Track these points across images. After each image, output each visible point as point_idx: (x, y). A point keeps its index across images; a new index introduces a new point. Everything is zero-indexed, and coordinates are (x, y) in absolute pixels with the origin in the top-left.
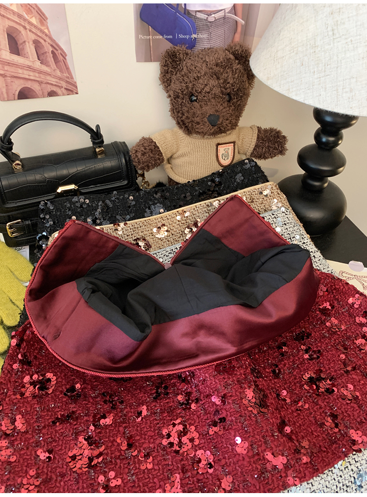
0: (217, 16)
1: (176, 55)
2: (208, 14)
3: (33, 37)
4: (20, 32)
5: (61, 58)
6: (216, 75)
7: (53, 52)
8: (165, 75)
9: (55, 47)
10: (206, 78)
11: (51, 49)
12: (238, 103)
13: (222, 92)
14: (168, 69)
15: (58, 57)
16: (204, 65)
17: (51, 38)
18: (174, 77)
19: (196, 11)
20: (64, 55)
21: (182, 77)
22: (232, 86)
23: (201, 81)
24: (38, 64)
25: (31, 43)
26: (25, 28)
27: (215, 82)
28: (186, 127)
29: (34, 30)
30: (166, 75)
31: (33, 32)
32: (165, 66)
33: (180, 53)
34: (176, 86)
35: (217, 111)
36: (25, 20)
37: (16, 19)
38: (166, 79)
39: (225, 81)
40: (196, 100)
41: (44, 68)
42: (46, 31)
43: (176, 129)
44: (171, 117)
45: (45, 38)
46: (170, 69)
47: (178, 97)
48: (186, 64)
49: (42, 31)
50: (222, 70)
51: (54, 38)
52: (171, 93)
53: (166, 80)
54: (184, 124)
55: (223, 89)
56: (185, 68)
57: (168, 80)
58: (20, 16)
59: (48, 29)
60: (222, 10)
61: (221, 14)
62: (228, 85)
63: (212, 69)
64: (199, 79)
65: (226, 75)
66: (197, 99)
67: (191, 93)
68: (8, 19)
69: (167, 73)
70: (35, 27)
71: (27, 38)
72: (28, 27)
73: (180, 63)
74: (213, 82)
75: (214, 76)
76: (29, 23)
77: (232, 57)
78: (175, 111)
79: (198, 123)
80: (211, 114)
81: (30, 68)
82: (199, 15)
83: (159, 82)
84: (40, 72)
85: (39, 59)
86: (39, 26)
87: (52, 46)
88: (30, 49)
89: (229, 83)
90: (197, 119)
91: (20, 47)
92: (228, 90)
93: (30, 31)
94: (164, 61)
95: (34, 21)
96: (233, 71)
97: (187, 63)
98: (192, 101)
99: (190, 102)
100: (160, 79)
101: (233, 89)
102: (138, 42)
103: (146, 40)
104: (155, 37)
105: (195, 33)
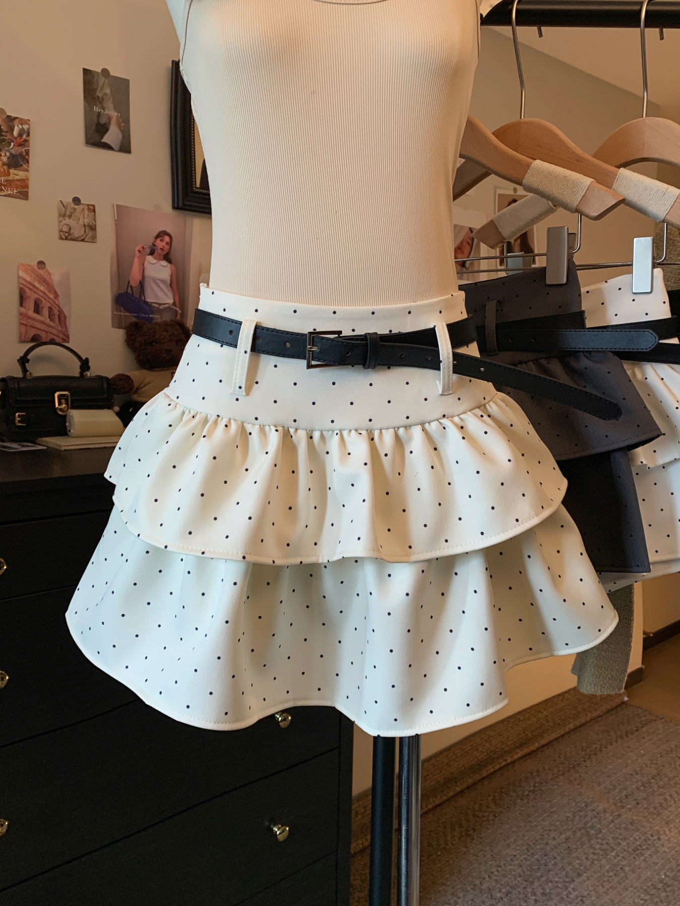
0: (165, 306)
2: (160, 304)
3: (49, 305)
4: (42, 301)
5: (63, 319)
7: (59, 315)
9: (61, 312)
11: (58, 313)
15: (62, 318)
17: (59, 306)
19: (152, 303)
20: (65, 317)
24: (48, 321)
25: (47, 308)
26: (45, 299)
29: (50, 301)
31: (49, 302)
36: (46, 295)
37: (42, 294)
41: (52, 324)
42: (57, 303)
45: (56, 306)
49: (55, 303)
51: (61, 306)
58: (44, 293)
59: (58, 301)
60: (167, 304)
61: (167, 305)
68: (37, 293)
70: (51, 299)
71: (46, 305)
72: (47, 299)
76: (48, 297)
81: (42, 322)
82: (153, 305)
83: (124, 342)
84: (49, 326)
85: (49, 317)
86: (54, 299)
87: (59, 311)
88: (46, 312)
91: (40, 309)
93: (48, 301)
95: (51, 296)
102: (113, 316)
103: (119, 315)
104: (125, 314)
105: (152, 314)
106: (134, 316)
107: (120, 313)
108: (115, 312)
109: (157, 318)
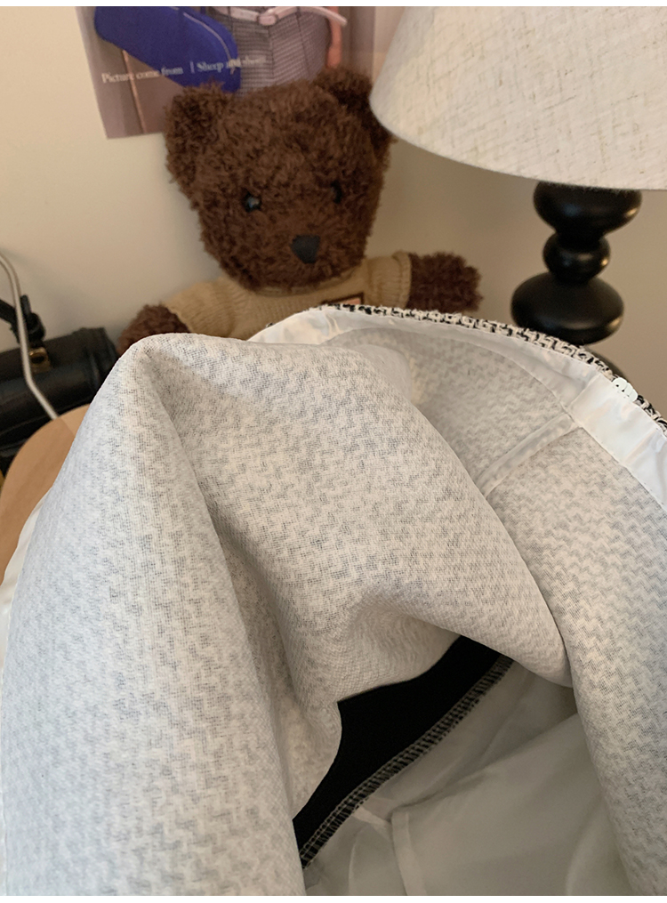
1: (198, 106)
6: (298, 142)
8: (179, 158)
10: (274, 150)
12: (361, 202)
13: (319, 181)
14: (185, 142)
16: (267, 122)
18: (200, 159)
21: (218, 156)
22: (341, 163)
23: (265, 159)
27: (298, 157)
28: (245, 272)
30: (183, 156)
32: (176, 135)
33: (207, 102)
34: (207, 178)
35: (311, 226)
38: (182, 166)
39: (323, 154)
40: (258, 207)
43: (223, 278)
44: (206, 255)
46: (190, 142)
47: (215, 203)
48: (224, 124)
50: (311, 130)
52: (199, 196)
53: (182, 168)
54: (238, 265)
55: (320, 174)
56: (223, 136)
57: (187, 168)
62: (330, 163)
63: (286, 128)
64: (258, 156)
65: (323, 140)
66: (261, 203)
67: (244, 190)
69: (184, 151)
73: (210, 126)
74: (293, 160)
75: (295, 145)
77: (329, 97)
78: (212, 237)
79: (271, 260)
80: (298, 236)
83: (169, 176)
89: (331, 158)
90: (267, 251)
92: (333, 175)
94: (173, 124)
96: (337, 129)
97: (227, 122)
98: (248, 209)
99: (245, 213)
100: (169, 168)
101: (344, 172)
102: (103, 91)
103: (121, 83)
104: (141, 76)
105: (235, 57)
106: (172, 77)
107: (124, 78)
108: (105, 77)
109: (255, 68)
